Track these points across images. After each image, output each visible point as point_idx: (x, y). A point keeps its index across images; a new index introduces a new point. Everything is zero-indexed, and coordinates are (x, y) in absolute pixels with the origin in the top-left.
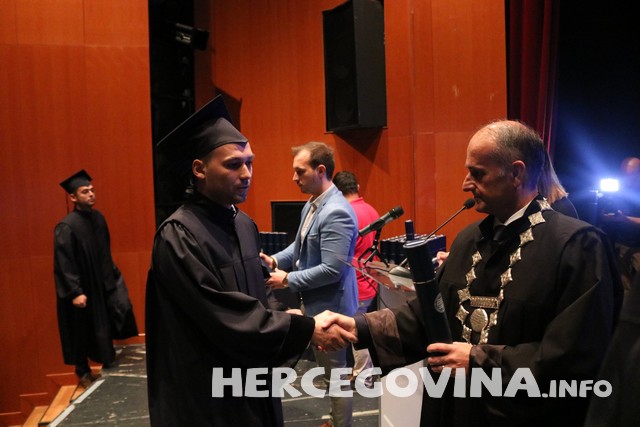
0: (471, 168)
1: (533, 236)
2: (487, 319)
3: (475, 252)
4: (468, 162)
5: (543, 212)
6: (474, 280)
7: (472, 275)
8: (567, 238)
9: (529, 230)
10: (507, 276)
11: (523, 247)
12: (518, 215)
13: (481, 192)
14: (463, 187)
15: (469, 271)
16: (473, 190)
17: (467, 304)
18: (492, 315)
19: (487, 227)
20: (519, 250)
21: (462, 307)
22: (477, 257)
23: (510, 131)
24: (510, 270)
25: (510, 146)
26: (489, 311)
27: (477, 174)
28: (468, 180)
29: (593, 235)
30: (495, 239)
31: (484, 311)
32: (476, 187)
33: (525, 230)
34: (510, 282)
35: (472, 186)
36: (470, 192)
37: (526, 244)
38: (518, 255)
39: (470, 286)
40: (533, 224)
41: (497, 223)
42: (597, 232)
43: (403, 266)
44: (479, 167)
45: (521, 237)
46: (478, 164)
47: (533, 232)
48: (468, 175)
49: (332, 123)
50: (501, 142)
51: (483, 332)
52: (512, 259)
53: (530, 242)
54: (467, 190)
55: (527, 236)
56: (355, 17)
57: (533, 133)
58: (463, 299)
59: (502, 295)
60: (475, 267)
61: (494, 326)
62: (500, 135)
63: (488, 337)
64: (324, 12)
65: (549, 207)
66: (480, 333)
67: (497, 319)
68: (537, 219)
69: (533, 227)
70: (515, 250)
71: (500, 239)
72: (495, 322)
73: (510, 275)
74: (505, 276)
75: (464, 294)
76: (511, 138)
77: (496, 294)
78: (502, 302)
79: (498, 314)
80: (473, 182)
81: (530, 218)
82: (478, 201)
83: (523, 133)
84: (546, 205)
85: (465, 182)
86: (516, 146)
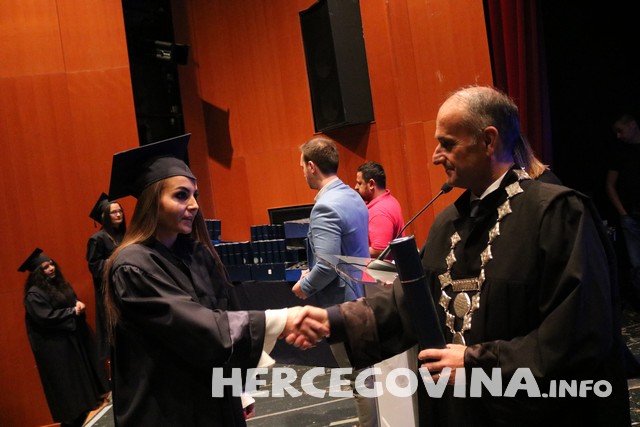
0: (441, 139)
1: (511, 208)
2: (469, 303)
3: (453, 233)
4: (438, 133)
5: (521, 182)
6: (454, 263)
7: (452, 258)
8: (545, 206)
9: (507, 202)
10: (487, 254)
11: (501, 221)
12: (493, 187)
13: (452, 163)
14: (433, 160)
15: (448, 254)
16: (444, 162)
17: (448, 289)
18: (474, 298)
19: (463, 204)
20: (498, 225)
21: (444, 293)
22: (455, 238)
23: (481, 97)
24: (489, 247)
25: (481, 113)
26: (471, 294)
27: (447, 145)
28: (438, 152)
30: (472, 215)
31: (466, 295)
32: (446, 158)
33: (502, 203)
34: (490, 260)
35: (442, 158)
36: (441, 165)
37: (504, 217)
38: (496, 230)
39: (451, 269)
40: (510, 195)
41: (474, 198)
42: (579, 197)
43: (381, 259)
44: (449, 137)
45: (499, 210)
46: (448, 133)
47: (511, 204)
48: (439, 147)
49: (320, 124)
50: (472, 108)
51: (466, 317)
52: (491, 235)
53: (508, 215)
54: (437, 163)
55: (505, 209)
56: (331, 14)
57: (506, 100)
58: (445, 285)
59: (483, 275)
60: (455, 249)
61: (476, 310)
62: (470, 101)
63: (471, 322)
64: (300, 13)
65: (526, 176)
66: (462, 319)
67: (480, 302)
68: (514, 189)
69: (511, 199)
70: (493, 226)
71: (478, 214)
72: (478, 305)
73: (490, 253)
74: (485, 254)
75: (445, 279)
76: (482, 103)
77: (477, 274)
78: (484, 284)
79: (480, 296)
80: (444, 153)
81: (507, 189)
82: (449, 175)
83: (495, 99)
84: (524, 174)
85: (435, 155)
86: (488, 113)
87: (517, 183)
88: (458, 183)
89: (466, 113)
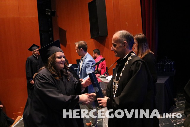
0: (113, 44)
4: (113, 42)
9: (127, 62)
12: (125, 57)
13: (116, 50)
16: (114, 50)
20: (124, 67)
23: (123, 33)
24: (122, 73)
25: (123, 37)
27: (115, 45)
28: (112, 47)
29: (140, 62)
31: (117, 85)
37: (126, 65)
39: (116, 78)
40: (128, 60)
42: (142, 61)
44: (115, 43)
45: (125, 63)
49: (92, 36)
51: (116, 90)
52: (123, 70)
54: (112, 50)
58: (114, 82)
59: (119, 80)
62: (120, 34)
69: (128, 61)
74: (121, 75)
75: (114, 80)
80: (114, 48)
81: (128, 58)
82: (115, 53)
83: (126, 34)
84: (133, 54)
85: (112, 48)
86: (125, 37)
87: (131, 57)
88: (117, 56)
89: (119, 37)
